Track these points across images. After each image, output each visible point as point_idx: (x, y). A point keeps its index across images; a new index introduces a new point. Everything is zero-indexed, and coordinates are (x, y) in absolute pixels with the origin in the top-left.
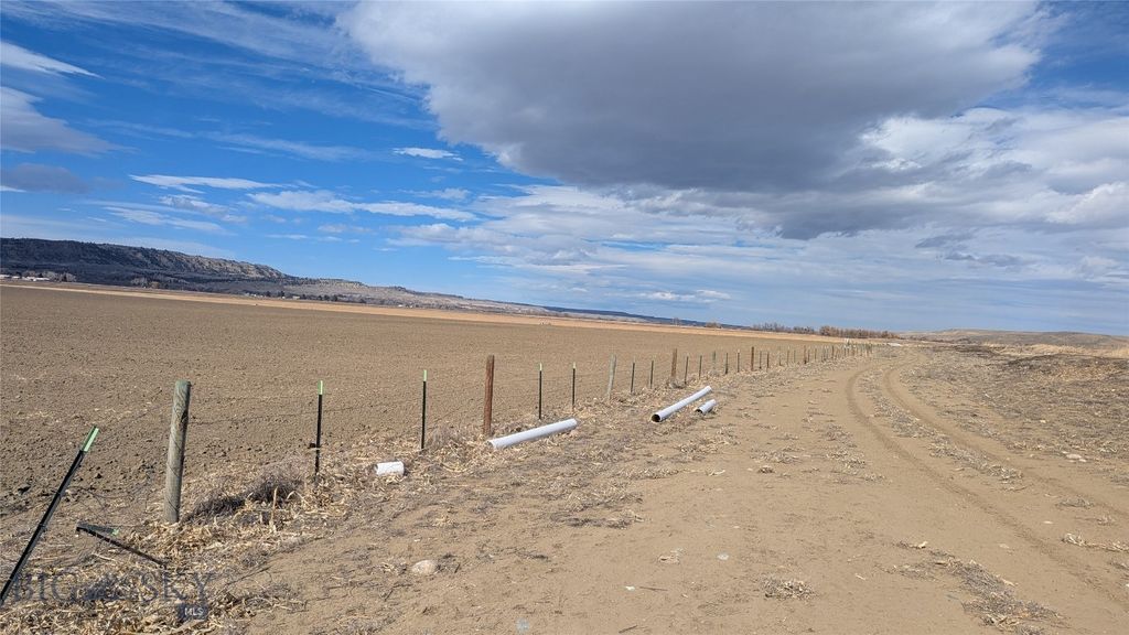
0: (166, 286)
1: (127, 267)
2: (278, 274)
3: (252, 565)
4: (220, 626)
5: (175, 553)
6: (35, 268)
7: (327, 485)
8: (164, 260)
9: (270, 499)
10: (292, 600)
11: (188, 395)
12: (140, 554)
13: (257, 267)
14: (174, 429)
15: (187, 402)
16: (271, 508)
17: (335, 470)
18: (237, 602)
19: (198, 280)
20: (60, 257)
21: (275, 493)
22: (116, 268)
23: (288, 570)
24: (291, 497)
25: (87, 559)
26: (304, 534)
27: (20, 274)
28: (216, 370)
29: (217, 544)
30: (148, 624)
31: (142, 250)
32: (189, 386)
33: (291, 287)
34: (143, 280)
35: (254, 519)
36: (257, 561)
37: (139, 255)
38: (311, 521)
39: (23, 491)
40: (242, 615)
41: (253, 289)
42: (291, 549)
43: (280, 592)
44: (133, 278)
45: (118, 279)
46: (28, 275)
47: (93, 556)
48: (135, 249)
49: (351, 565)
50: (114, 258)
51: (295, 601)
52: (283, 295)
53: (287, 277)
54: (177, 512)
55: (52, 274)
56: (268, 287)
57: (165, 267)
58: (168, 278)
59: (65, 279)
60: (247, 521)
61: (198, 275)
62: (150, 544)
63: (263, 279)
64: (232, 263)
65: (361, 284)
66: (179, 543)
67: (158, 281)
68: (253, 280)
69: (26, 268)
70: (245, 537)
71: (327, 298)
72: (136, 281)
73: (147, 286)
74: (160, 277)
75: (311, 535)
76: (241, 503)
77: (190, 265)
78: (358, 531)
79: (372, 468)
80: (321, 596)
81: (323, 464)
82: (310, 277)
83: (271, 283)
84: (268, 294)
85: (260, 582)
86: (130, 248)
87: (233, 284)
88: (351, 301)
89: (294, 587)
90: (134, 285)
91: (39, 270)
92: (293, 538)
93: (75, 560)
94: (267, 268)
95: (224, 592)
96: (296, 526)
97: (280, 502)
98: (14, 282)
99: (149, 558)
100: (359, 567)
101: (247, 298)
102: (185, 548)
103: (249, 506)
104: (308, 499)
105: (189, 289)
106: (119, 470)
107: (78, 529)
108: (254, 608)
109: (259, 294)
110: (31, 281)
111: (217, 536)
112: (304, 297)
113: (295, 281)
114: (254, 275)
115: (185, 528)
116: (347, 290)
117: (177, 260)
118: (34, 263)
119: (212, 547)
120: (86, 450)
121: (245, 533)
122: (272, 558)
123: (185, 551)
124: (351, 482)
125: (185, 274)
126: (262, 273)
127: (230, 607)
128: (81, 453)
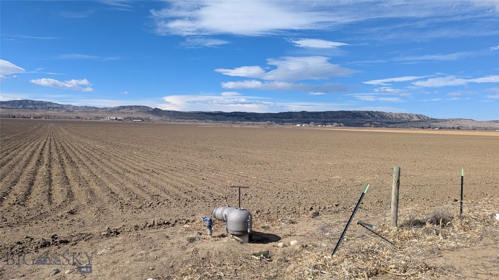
0: (377, 126)
1: (362, 119)
2: (428, 118)
3: (434, 252)
4: (424, 278)
5: (397, 240)
6: (330, 122)
7: (467, 221)
8: (376, 115)
9: (438, 223)
10: (457, 274)
11: (399, 172)
12: (382, 238)
13: (417, 115)
14: (394, 187)
15: (399, 176)
16: (439, 228)
17: (471, 214)
18: (430, 269)
19: (390, 123)
20: (338, 117)
21: (441, 221)
22: (358, 120)
23: (452, 259)
24: (449, 224)
25: (363, 236)
26: (458, 243)
27: (325, 125)
28: (403, 162)
29: (416, 240)
30: (391, 268)
31: (368, 112)
32: (400, 169)
33: (434, 124)
34: (368, 124)
35: (431, 232)
36: (437, 252)
37: (367, 114)
38: (461, 238)
39: (337, 205)
40: (433, 275)
41: (416, 126)
42: (452, 249)
43: (451, 269)
44: (364, 123)
45: (358, 124)
46: (328, 125)
47: (365, 235)
48: (365, 111)
49: (488, 264)
50: (358, 116)
51: (459, 275)
52: (430, 127)
53: (432, 119)
54: (397, 223)
55: (336, 124)
56: (423, 125)
57: (377, 118)
58: (378, 123)
59: (340, 126)
60: (428, 232)
61: (390, 121)
62: (386, 234)
63: (420, 121)
64: (405, 114)
65: (472, 120)
66: (398, 236)
67: (374, 124)
68: (415, 121)
69: (327, 122)
70: (427, 239)
71: (453, 128)
72: (366, 125)
73: (370, 126)
74: (375, 123)
75: (462, 245)
76: (424, 224)
77: (387, 117)
78: (489, 247)
79: (492, 216)
80: (474, 276)
81: (464, 210)
82: (444, 118)
83: (424, 123)
84: (423, 128)
85: (440, 262)
86: (363, 112)
87: (406, 123)
88: (468, 129)
89: (458, 268)
90: (365, 126)
91: (331, 122)
92: (453, 244)
93: (358, 235)
94: (422, 116)
95: (424, 262)
96: (453, 238)
97: (443, 226)
98: (324, 128)
99: (387, 240)
100: (494, 266)
101: (412, 130)
102: (401, 239)
103: (428, 225)
104: (458, 226)
105: (387, 127)
106: (369, 201)
107: (358, 223)
108: (438, 273)
109: (418, 128)
110: (329, 127)
111: (415, 236)
112: (441, 128)
113: (436, 121)
114: (416, 119)
115: (400, 230)
116: (465, 123)
117: (381, 115)
118: (329, 120)
119: (414, 241)
120: (365, 192)
121: (429, 237)
122: (443, 252)
123: (401, 240)
124: (481, 221)
125: (385, 120)
126: (419, 118)
127: (427, 270)
128: (363, 194)
